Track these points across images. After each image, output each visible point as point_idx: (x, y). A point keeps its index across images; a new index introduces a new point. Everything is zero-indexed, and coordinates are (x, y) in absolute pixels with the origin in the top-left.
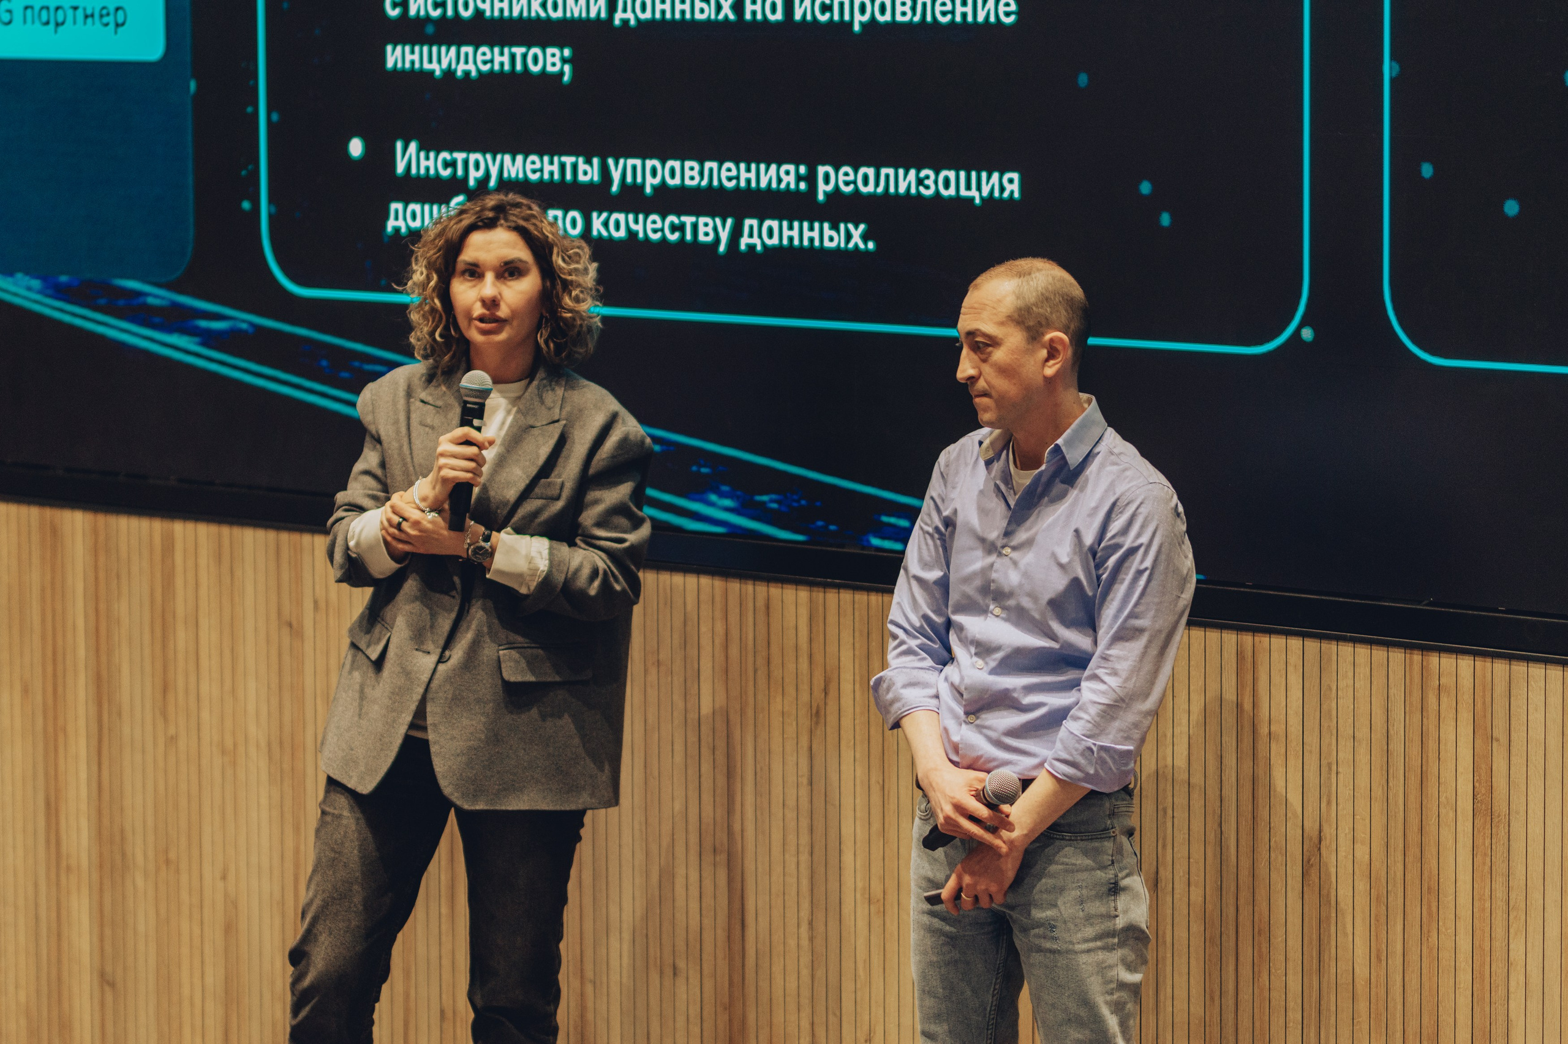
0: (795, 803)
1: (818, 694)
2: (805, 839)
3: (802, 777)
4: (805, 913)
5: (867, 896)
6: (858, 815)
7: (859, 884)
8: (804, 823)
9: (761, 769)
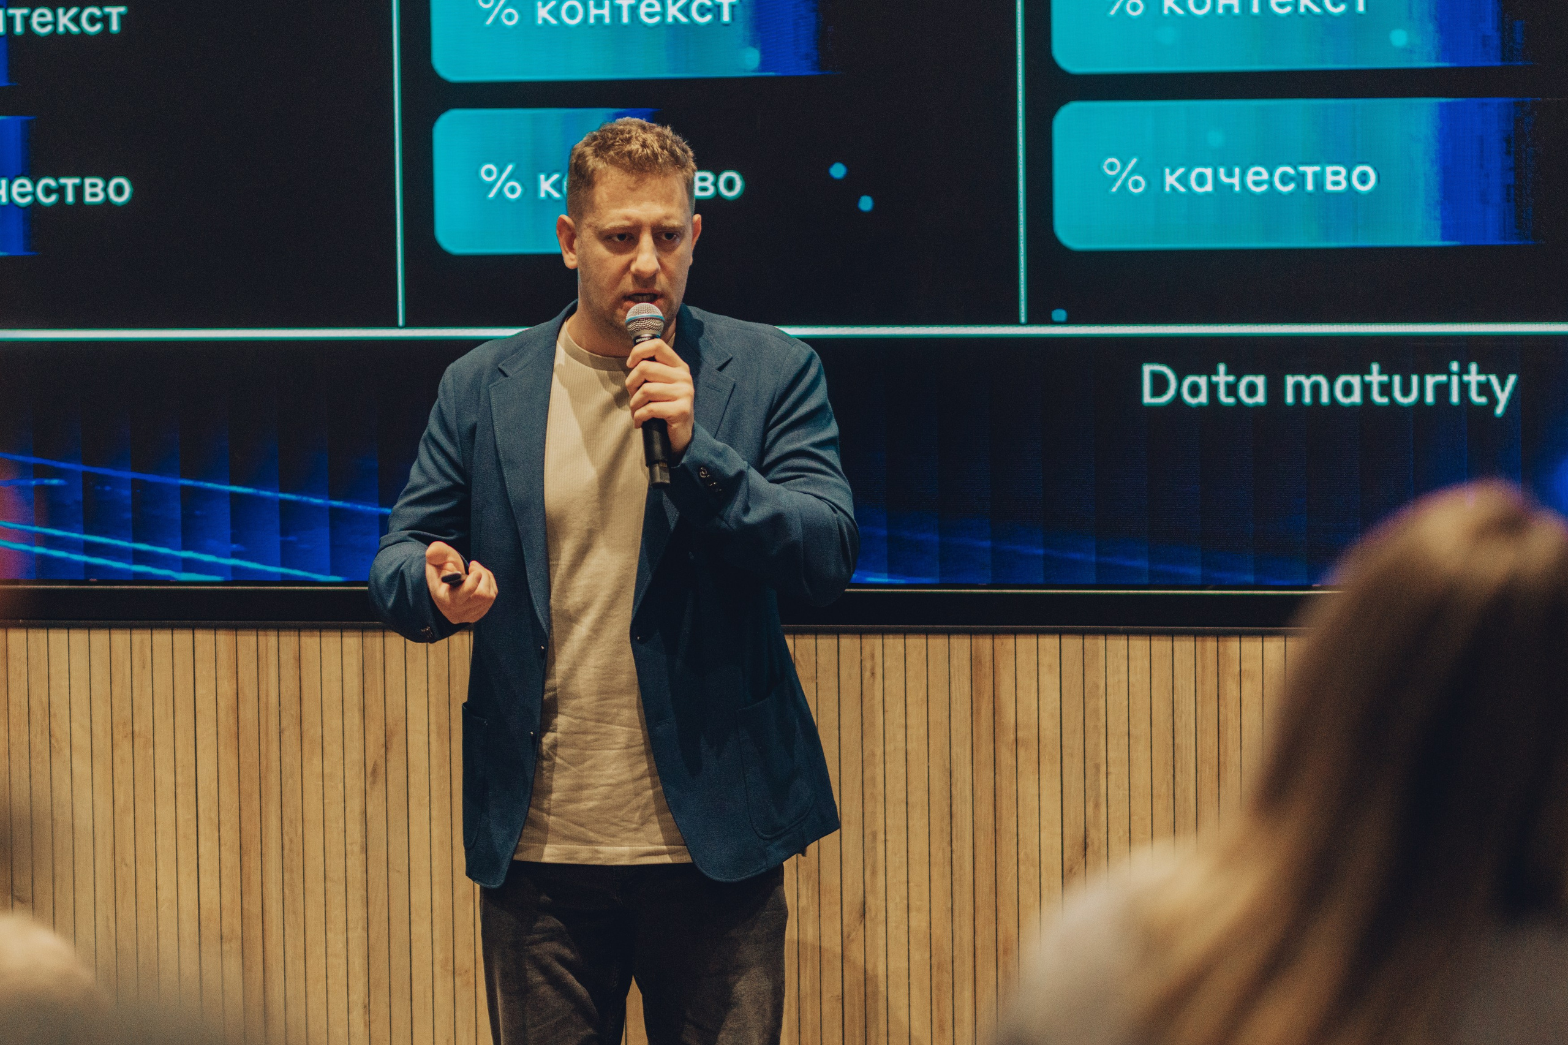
3: (352, 844)
4: (358, 995)
5: (451, 968)
6: (436, 879)
7: (439, 956)
8: (356, 895)
9: (291, 841)
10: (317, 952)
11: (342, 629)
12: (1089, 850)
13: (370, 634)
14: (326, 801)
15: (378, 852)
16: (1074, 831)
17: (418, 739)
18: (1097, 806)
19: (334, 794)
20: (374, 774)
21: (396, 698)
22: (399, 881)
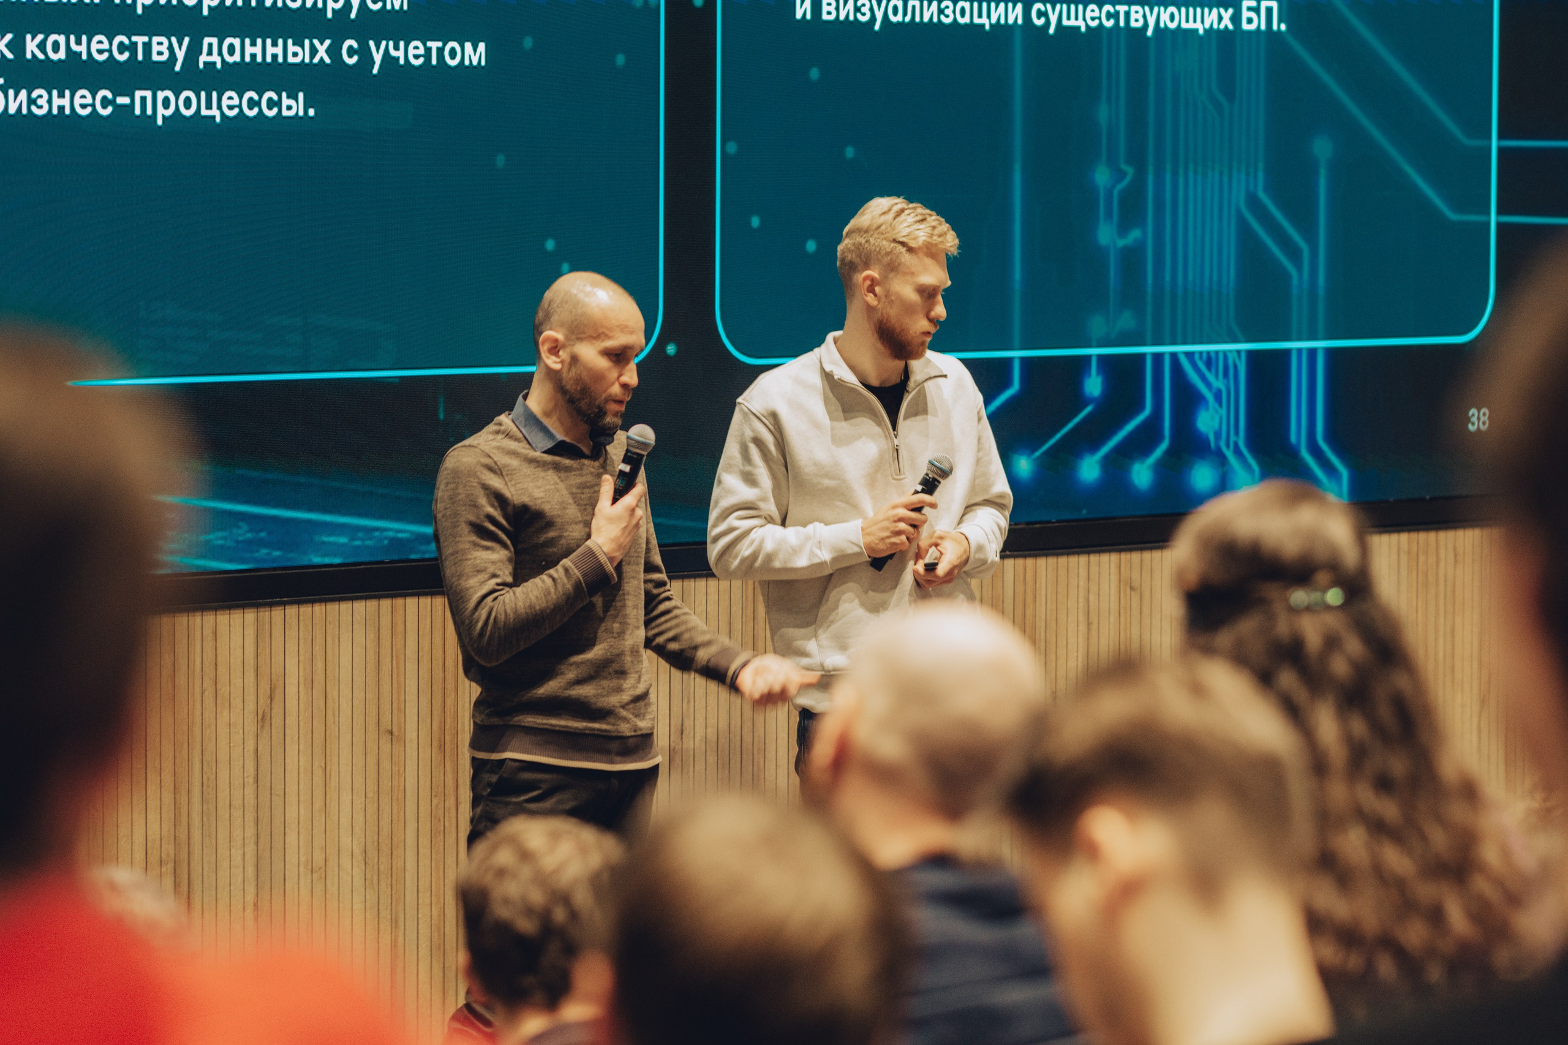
0: (241, 802)
1: (264, 701)
2: (250, 831)
3: (248, 777)
4: (250, 898)
5: (310, 867)
6: (301, 799)
7: (303, 859)
8: (250, 817)
9: (208, 779)
10: (224, 864)
11: (244, 607)
12: (684, 734)
13: (262, 609)
14: (232, 745)
15: (265, 781)
16: (677, 722)
17: (291, 690)
18: (689, 702)
19: (237, 738)
20: (263, 719)
21: (278, 658)
22: (278, 801)
